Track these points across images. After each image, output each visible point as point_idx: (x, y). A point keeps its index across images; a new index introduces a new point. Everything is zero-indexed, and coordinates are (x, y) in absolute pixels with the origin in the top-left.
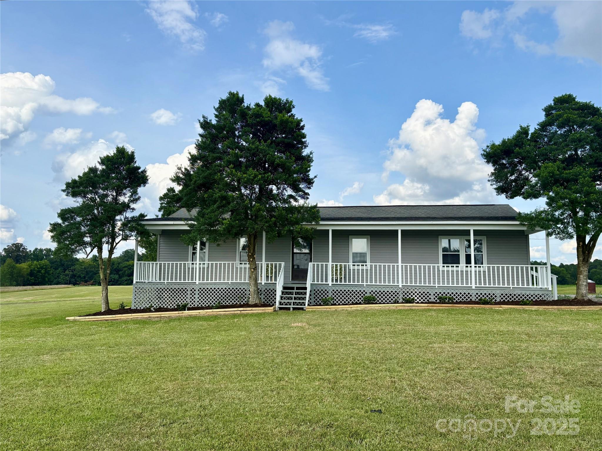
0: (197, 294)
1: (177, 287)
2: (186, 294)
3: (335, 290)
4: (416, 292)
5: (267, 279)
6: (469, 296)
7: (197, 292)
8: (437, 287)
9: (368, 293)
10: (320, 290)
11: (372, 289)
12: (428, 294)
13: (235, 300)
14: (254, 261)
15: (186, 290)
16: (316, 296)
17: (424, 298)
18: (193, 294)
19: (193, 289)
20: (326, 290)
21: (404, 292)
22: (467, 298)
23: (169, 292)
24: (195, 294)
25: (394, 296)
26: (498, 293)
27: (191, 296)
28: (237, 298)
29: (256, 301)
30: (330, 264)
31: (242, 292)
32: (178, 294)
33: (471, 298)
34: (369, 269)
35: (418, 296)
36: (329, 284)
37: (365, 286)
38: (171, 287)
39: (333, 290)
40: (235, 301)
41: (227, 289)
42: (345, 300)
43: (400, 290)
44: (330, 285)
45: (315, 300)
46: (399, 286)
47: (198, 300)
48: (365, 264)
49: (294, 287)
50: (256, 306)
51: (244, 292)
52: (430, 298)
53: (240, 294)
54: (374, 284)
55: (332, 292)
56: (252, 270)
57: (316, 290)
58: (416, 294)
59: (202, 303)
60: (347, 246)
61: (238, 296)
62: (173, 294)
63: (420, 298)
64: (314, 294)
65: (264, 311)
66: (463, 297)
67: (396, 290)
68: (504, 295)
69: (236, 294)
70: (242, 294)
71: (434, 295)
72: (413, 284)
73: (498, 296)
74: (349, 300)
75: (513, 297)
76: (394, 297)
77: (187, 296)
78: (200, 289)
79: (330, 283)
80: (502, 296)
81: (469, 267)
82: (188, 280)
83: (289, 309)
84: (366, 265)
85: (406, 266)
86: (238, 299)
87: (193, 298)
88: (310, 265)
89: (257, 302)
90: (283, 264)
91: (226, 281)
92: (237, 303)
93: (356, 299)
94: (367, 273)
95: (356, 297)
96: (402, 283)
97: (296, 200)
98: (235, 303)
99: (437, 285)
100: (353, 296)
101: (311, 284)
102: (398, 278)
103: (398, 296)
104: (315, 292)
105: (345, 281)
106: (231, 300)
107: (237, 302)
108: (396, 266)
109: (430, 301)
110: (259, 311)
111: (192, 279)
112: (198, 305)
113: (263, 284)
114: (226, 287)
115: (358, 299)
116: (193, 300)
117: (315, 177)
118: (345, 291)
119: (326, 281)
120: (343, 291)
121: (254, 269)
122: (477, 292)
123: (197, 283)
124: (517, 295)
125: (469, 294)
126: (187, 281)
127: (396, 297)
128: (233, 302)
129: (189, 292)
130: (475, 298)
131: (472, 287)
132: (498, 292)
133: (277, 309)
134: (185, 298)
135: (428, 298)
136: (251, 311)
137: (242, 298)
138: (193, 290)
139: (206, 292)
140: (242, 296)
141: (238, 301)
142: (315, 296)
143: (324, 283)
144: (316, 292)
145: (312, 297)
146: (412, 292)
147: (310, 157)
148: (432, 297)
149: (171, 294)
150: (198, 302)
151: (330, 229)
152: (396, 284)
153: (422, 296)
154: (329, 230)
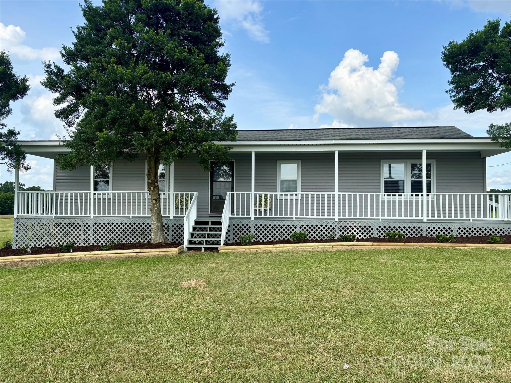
0: (91, 230)
1: (67, 222)
2: (78, 230)
3: (259, 225)
4: (355, 227)
5: (177, 213)
6: (419, 230)
7: (92, 228)
8: (380, 220)
9: (298, 227)
10: (241, 225)
11: (303, 223)
12: (370, 229)
13: (137, 237)
14: (155, 189)
15: (78, 226)
16: (236, 232)
17: (365, 234)
18: (87, 230)
19: (87, 224)
20: (247, 225)
21: (341, 226)
22: (417, 232)
23: (59, 228)
24: (89, 230)
25: (329, 231)
26: (455, 227)
27: (85, 233)
28: (139, 235)
29: (160, 239)
30: (253, 193)
31: (146, 228)
32: (70, 230)
33: (421, 232)
34: (299, 199)
35: (358, 231)
36: (251, 218)
37: (294, 219)
38: (61, 221)
39: (256, 225)
40: (137, 239)
41: (128, 224)
42: (270, 237)
43: (336, 223)
44: (253, 219)
45: (234, 236)
46: (334, 219)
47: (93, 237)
48: (294, 193)
49: (209, 222)
50: (159, 246)
51: (148, 228)
52: (372, 234)
53: (143, 230)
54: (305, 216)
55: (255, 227)
56: (154, 201)
57: (236, 225)
58: (355, 229)
59: (97, 241)
60: (275, 171)
61: (141, 233)
62: (63, 230)
63: (360, 234)
64: (234, 229)
65: (166, 253)
66: (412, 232)
67: (331, 224)
68: (462, 229)
69: (139, 230)
70: (146, 230)
71: (377, 229)
72: (352, 217)
73: (455, 230)
74: (275, 237)
75: (472, 231)
76: (329, 233)
77: (80, 233)
78: (96, 224)
79: (252, 216)
80: (460, 231)
81: (420, 195)
82: (81, 214)
83: (200, 249)
84: (296, 195)
85: (344, 196)
86: (142, 237)
87: (87, 235)
88: (229, 194)
89: (162, 240)
90: (195, 193)
91: (126, 215)
92: (140, 241)
93: (284, 235)
94: (297, 204)
95: (284, 232)
96: (339, 216)
97: (206, 111)
98: (137, 241)
99: (380, 218)
100: (279, 232)
101: (230, 218)
102: (334, 209)
103: (333, 231)
104: (234, 227)
105: (271, 214)
106: (133, 237)
107: (140, 239)
108: (331, 195)
109: (372, 236)
110: (160, 253)
111: (86, 213)
112: (93, 244)
113: (171, 218)
114: (126, 222)
115: (286, 235)
116: (87, 237)
117: (233, 84)
118: (270, 225)
119: (248, 214)
120: (268, 225)
121: (156, 201)
122: (429, 225)
123: (92, 217)
124: (478, 229)
125: (419, 228)
126: (79, 215)
127: (331, 233)
128: (135, 239)
129: (82, 228)
130: (427, 233)
131: (423, 220)
132: (455, 225)
133: (185, 249)
134: (78, 235)
135: (370, 234)
136: (150, 253)
137: (146, 235)
138: (87, 226)
139: (102, 228)
140: (146, 233)
141: (142, 239)
142: (234, 232)
143: (245, 216)
144: (236, 227)
145: (231, 233)
146: (350, 226)
147: (226, 60)
148: (375, 232)
149: (61, 230)
150: (93, 239)
151: (253, 151)
152: (331, 217)
153: (363, 231)
154: (251, 152)
